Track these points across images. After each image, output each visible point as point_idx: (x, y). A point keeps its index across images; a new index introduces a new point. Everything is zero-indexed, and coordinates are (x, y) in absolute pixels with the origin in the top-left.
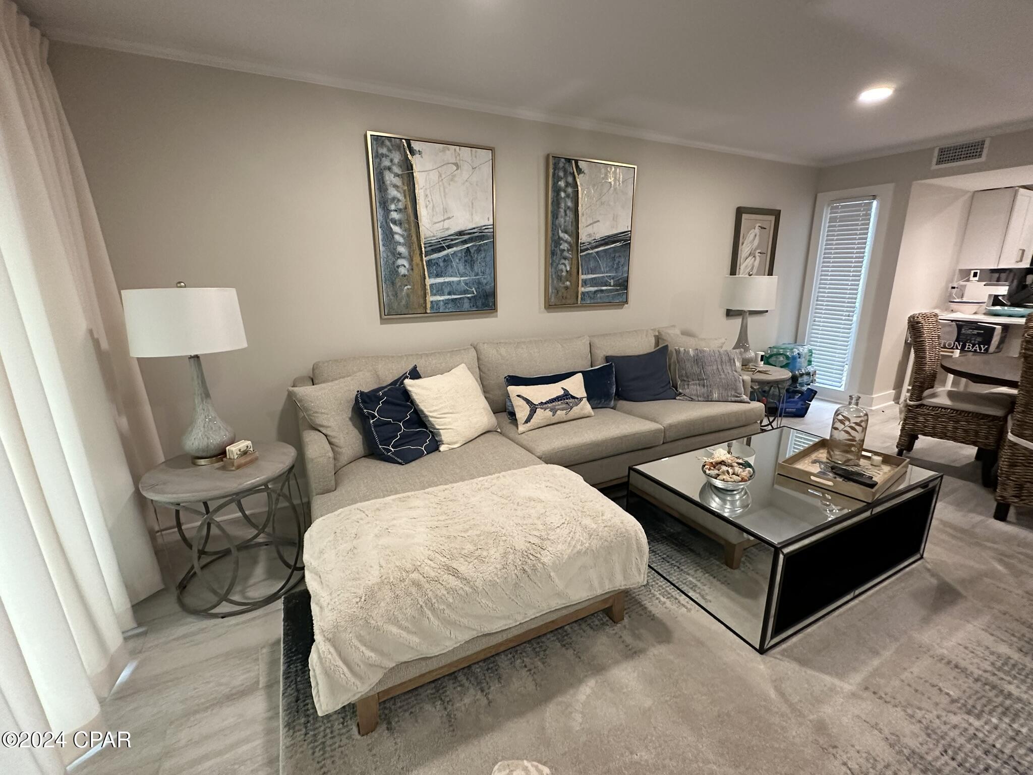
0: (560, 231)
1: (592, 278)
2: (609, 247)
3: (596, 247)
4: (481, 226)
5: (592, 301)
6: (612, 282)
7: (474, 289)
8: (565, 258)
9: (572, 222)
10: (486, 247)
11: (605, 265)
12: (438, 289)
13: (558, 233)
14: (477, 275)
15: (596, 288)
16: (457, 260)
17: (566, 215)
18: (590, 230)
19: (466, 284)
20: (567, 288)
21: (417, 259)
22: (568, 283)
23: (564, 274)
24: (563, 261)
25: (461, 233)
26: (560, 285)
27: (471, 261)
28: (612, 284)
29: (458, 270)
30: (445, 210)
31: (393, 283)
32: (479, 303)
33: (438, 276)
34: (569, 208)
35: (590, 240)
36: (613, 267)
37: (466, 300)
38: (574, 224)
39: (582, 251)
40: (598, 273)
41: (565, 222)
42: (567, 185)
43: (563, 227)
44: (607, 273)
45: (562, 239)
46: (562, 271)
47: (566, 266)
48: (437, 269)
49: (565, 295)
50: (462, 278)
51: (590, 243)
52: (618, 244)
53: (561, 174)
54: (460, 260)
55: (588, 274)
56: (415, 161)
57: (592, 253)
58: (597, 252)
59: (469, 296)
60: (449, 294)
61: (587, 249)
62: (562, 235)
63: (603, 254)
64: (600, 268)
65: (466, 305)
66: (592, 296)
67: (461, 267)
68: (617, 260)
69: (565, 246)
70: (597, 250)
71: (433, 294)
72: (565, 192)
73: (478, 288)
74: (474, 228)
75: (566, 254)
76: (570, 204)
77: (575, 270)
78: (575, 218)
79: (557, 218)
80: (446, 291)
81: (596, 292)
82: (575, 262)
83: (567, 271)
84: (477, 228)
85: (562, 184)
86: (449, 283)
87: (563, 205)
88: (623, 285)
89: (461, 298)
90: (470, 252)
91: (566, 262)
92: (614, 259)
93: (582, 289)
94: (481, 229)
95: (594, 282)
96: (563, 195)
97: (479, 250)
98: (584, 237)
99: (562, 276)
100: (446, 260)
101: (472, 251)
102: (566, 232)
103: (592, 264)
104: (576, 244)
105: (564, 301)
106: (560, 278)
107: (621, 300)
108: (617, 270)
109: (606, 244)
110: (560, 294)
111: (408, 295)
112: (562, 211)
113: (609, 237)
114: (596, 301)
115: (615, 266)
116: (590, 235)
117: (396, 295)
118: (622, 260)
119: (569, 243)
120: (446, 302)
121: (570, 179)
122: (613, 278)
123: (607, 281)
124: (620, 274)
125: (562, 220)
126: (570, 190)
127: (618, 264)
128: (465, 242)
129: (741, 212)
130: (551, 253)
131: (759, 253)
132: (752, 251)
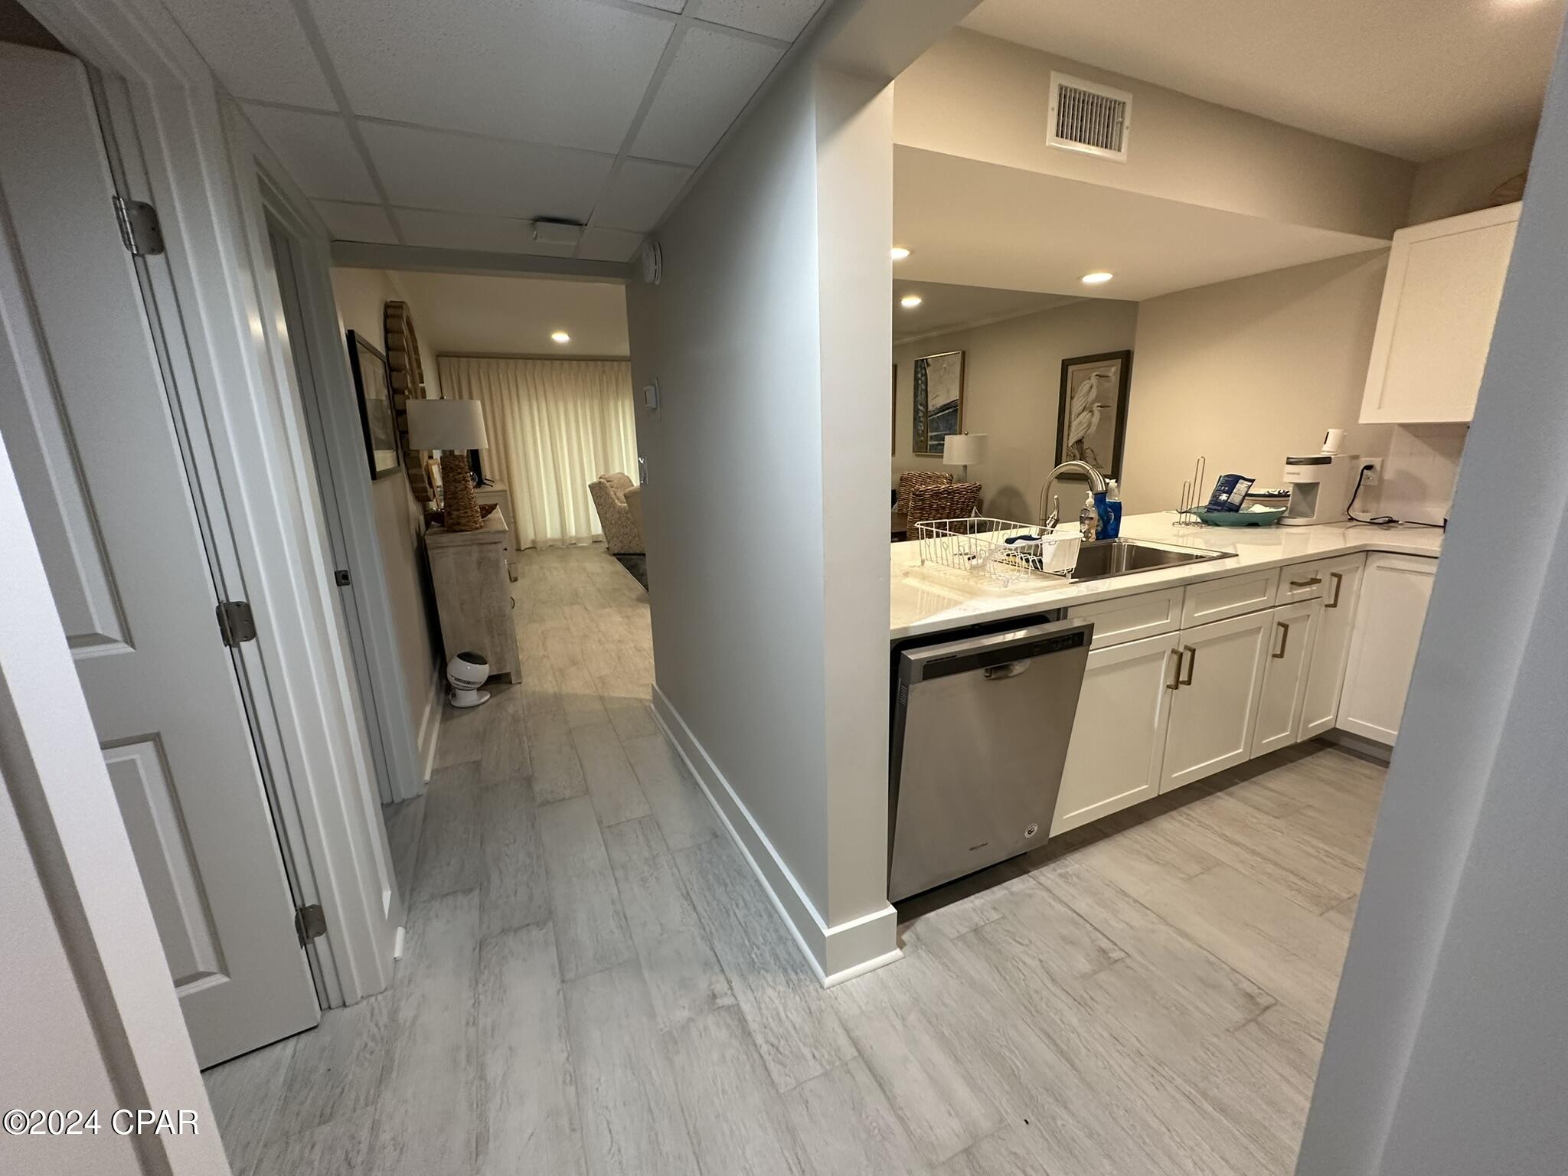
0: (919, 405)
1: (935, 435)
2: (945, 412)
3: (938, 413)
9: (924, 399)
11: (942, 426)
13: (917, 406)
15: (937, 443)
17: (922, 395)
18: (934, 402)
22: (922, 438)
23: (921, 432)
24: (920, 424)
26: (919, 439)
34: (923, 390)
35: (933, 409)
36: (947, 427)
39: (930, 417)
40: (939, 432)
42: (922, 375)
43: (920, 402)
44: (943, 431)
45: (920, 410)
46: (919, 430)
47: (921, 427)
49: (921, 446)
51: (934, 411)
52: (950, 410)
53: (919, 369)
57: (935, 418)
58: (938, 417)
61: (932, 415)
62: (920, 407)
64: (940, 428)
68: (950, 422)
69: (921, 414)
70: (938, 415)
72: (921, 380)
75: (922, 419)
76: (923, 387)
77: (926, 429)
78: (926, 395)
79: (918, 397)
81: (937, 445)
82: (926, 424)
85: (919, 375)
87: (920, 389)
91: (922, 424)
92: (948, 420)
93: (930, 443)
96: (920, 382)
98: (930, 408)
102: (921, 405)
103: (935, 425)
104: (926, 412)
106: (918, 434)
108: (950, 429)
109: (943, 411)
110: (919, 445)
112: (919, 392)
113: (945, 405)
115: (949, 426)
116: (933, 406)
119: (923, 412)
121: (923, 371)
125: (920, 398)
126: (923, 378)
129: (1066, 364)
130: (915, 419)
131: (1098, 407)
132: (1088, 405)
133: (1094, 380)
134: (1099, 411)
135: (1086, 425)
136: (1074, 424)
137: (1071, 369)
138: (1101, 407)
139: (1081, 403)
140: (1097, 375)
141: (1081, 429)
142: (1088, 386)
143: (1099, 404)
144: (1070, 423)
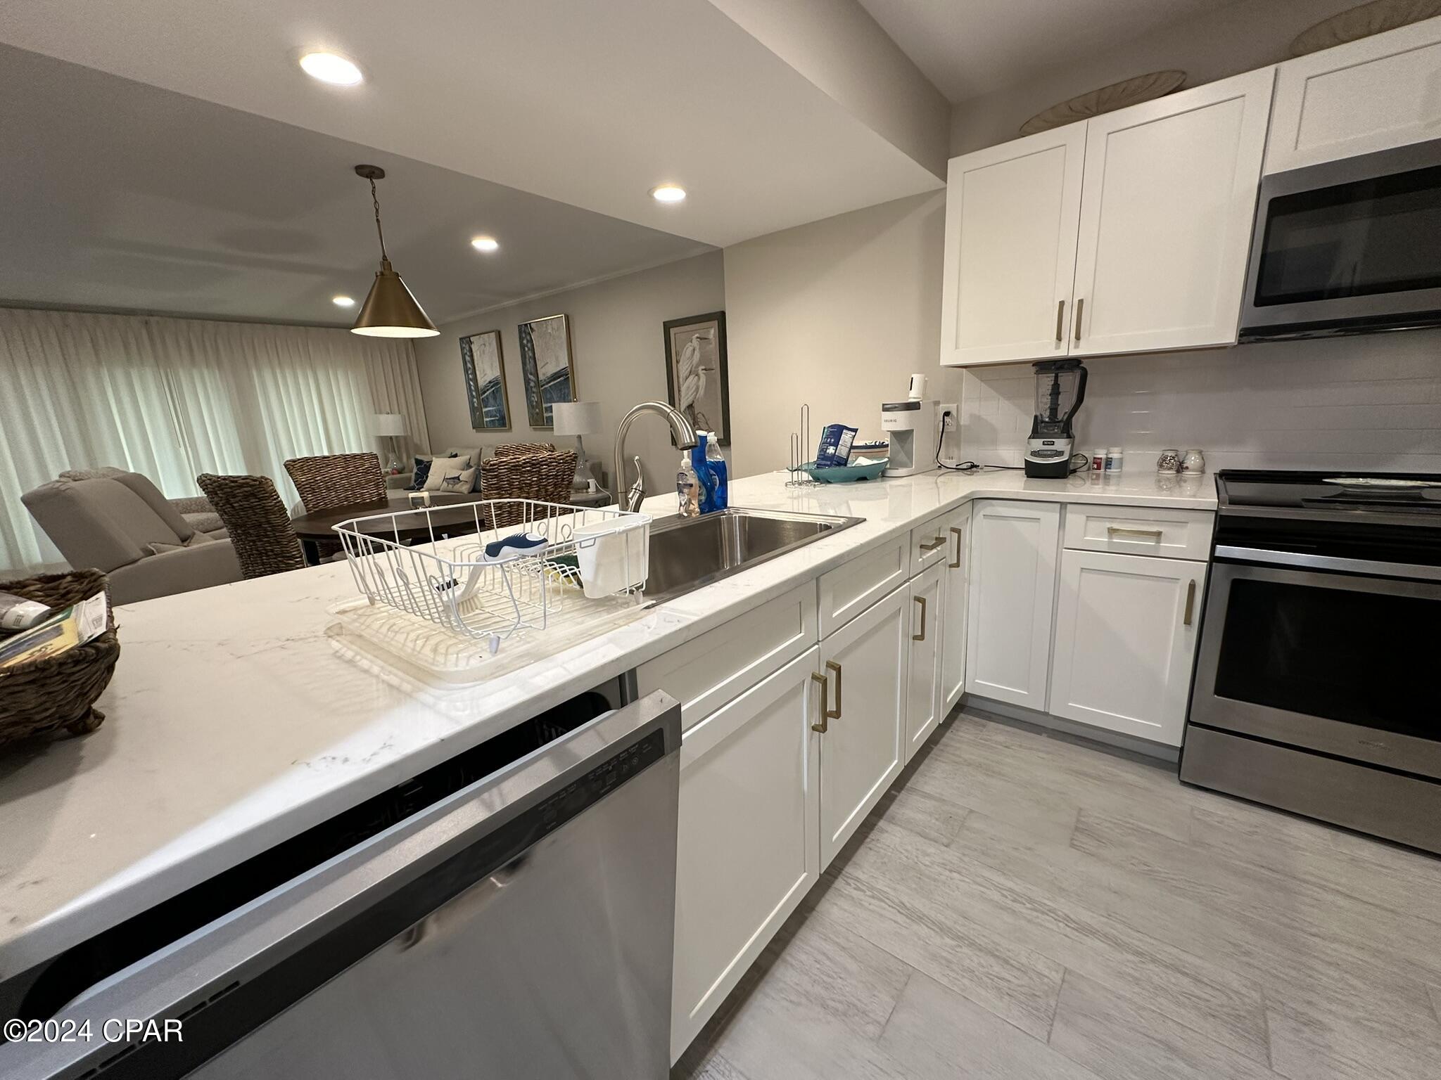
0: (528, 374)
2: (556, 381)
3: (549, 382)
7: (498, 414)
8: (534, 393)
9: (533, 367)
10: (502, 389)
11: (556, 396)
12: (487, 415)
14: (498, 406)
17: (530, 362)
19: (495, 412)
20: (537, 414)
21: (479, 398)
22: (537, 410)
23: (535, 403)
24: (533, 395)
25: (490, 382)
26: (534, 411)
27: (496, 398)
29: (492, 403)
30: (484, 371)
31: (474, 411)
32: (504, 422)
33: (486, 407)
34: (530, 357)
35: (544, 378)
37: (496, 421)
38: (535, 367)
39: (542, 386)
41: (530, 367)
42: (528, 341)
43: (530, 371)
46: (533, 401)
47: (535, 398)
48: (485, 403)
49: (537, 419)
50: (494, 408)
51: (545, 380)
52: (562, 378)
53: (524, 335)
54: (492, 397)
55: (547, 402)
56: (473, 346)
57: (547, 387)
58: (550, 386)
59: (499, 418)
60: (491, 417)
61: (544, 385)
62: (530, 376)
65: (497, 423)
68: (563, 392)
69: (532, 384)
70: (550, 385)
71: (486, 417)
72: (527, 346)
73: (500, 414)
74: (497, 377)
75: (534, 390)
76: (531, 354)
77: (540, 400)
78: (535, 363)
82: (539, 395)
85: (525, 342)
86: (490, 411)
87: (527, 356)
89: (494, 420)
90: (495, 393)
91: (535, 395)
92: (561, 390)
93: (545, 415)
94: (499, 377)
96: (526, 349)
97: (497, 391)
98: (541, 377)
100: (487, 397)
102: (531, 374)
103: (549, 396)
105: (537, 423)
106: (533, 406)
109: (555, 379)
110: (534, 418)
111: (478, 418)
112: (527, 360)
113: (555, 374)
115: (562, 396)
116: (544, 374)
117: (475, 417)
118: (566, 391)
119: (534, 382)
120: (490, 422)
121: (528, 338)
125: (528, 367)
126: (529, 345)
127: (564, 395)
128: (492, 387)
129: (668, 326)
130: (527, 390)
131: (703, 370)
132: (693, 369)
133: (695, 343)
134: (704, 374)
135: (694, 389)
136: (683, 389)
137: (673, 331)
138: (705, 370)
139: (687, 367)
140: (697, 338)
141: (690, 394)
142: (691, 348)
143: (703, 367)
144: (679, 387)
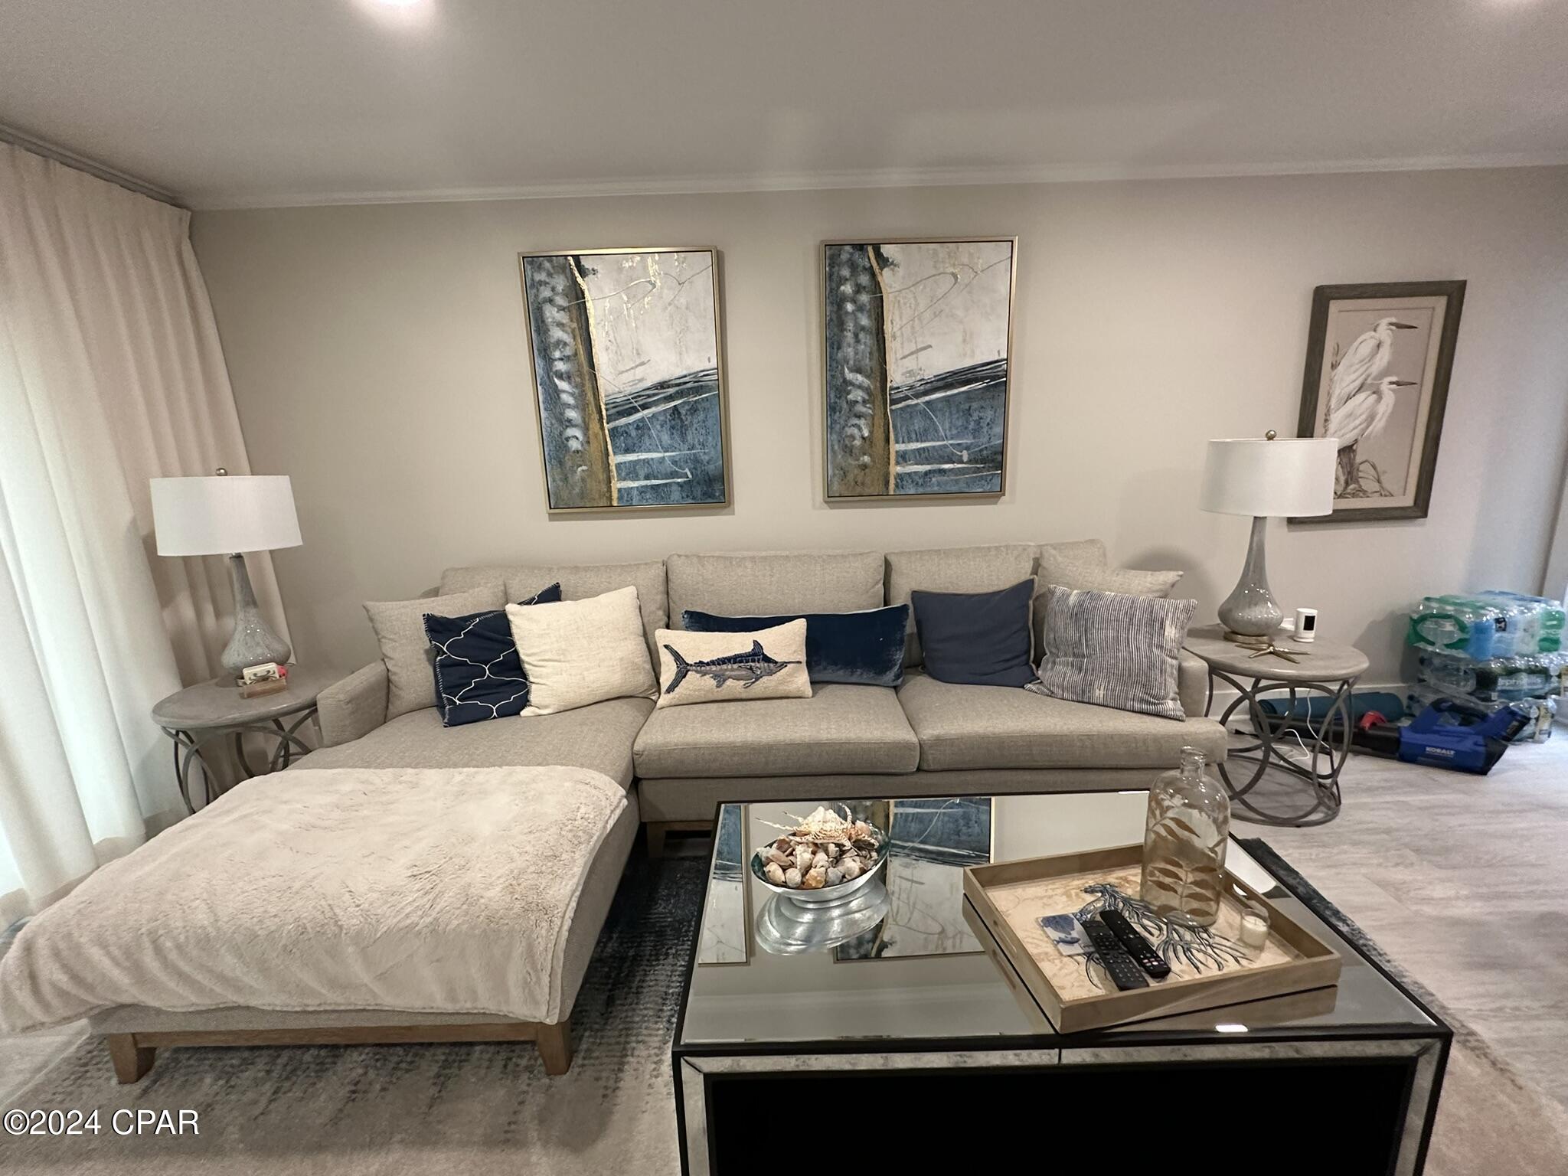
0: (846, 369)
1: (918, 450)
2: (955, 391)
4: (698, 372)
5: (921, 490)
6: (965, 456)
7: (687, 470)
8: (859, 416)
9: (870, 353)
10: (706, 405)
11: (947, 425)
12: (630, 471)
13: (843, 373)
14: (693, 448)
15: (928, 467)
16: (658, 427)
17: (858, 341)
18: (910, 363)
19: (675, 463)
20: (864, 467)
21: (594, 426)
22: (866, 459)
23: (858, 443)
24: (856, 421)
25: (662, 385)
26: (851, 461)
27: (681, 427)
28: (965, 459)
29: (661, 442)
30: (635, 352)
31: (561, 463)
32: (698, 492)
33: (627, 451)
34: (863, 328)
35: (910, 381)
36: (966, 428)
37: (675, 488)
38: (876, 355)
40: (933, 440)
41: (856, 354)
42: (859, 289)
43: (851, 362)
44: (952, 439)
45: (852, 384)
46: (853, 437)
47: (860, 429)
48: (626, 440)
49: (860, 479)
50: (667, 454)
53: (846, 272)
54: (662, 426)
55: (910, 441)
56: (588, 285)
57: (917, 404)
59: (679, 480)
62: (850, 376)
63: (940, 405)
64: (937, 431)
65: (676, 495)
66: (921, 481)
67: (666, 438)
68: (975, 416)
69: (857, 395)
71: (621, 479)
72: (854, 301)
73: (695, 468)
74: (685, 376)
75: (860, 408)
76: (864, 321)
77: (879, 434)
78: (878, 344)
79: (839, 348)
80: (642, 474)
81: (926, 473)
82: (879, 421)
83: (864, 438)
84: (690, 375)
85: (847, 289)
86: (646, 462)
88: (993, 461)
89: (666, 484)
90: (679, 413)
91: (862, 422)
94: (696, 377)
95: (922, 456)
97: (694, 410)
98: (898, 375)
99: (853, 446)
101: (683, 412)
102: (859, 371)
103: (918, 424)
104: (881, 390)
105: (858, 490)
106: (849, 450)
107: (987, 488)
108: (976, 432)
110: (851, 477)
111: (583, 480)
112: (849, 335)
114: (928, 490)
115: (972, 426)
116: (911, 373)
117: (565, 479)
118: (989, 414)
119: (867, 390)
120: (642, 491)
121: (864, 279)
122: (967, 448)
123: (953, 453)
124: (985, 440)
125: (850, 351)
126: (864, 298)
127: (978, 422)
129: (1323, 298)
131: (1392, 383)
132: (1369, 381)
137: (1334, 307)
